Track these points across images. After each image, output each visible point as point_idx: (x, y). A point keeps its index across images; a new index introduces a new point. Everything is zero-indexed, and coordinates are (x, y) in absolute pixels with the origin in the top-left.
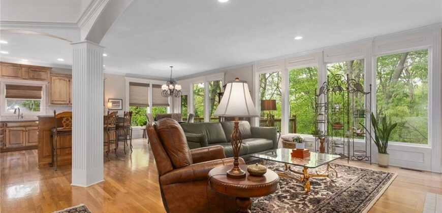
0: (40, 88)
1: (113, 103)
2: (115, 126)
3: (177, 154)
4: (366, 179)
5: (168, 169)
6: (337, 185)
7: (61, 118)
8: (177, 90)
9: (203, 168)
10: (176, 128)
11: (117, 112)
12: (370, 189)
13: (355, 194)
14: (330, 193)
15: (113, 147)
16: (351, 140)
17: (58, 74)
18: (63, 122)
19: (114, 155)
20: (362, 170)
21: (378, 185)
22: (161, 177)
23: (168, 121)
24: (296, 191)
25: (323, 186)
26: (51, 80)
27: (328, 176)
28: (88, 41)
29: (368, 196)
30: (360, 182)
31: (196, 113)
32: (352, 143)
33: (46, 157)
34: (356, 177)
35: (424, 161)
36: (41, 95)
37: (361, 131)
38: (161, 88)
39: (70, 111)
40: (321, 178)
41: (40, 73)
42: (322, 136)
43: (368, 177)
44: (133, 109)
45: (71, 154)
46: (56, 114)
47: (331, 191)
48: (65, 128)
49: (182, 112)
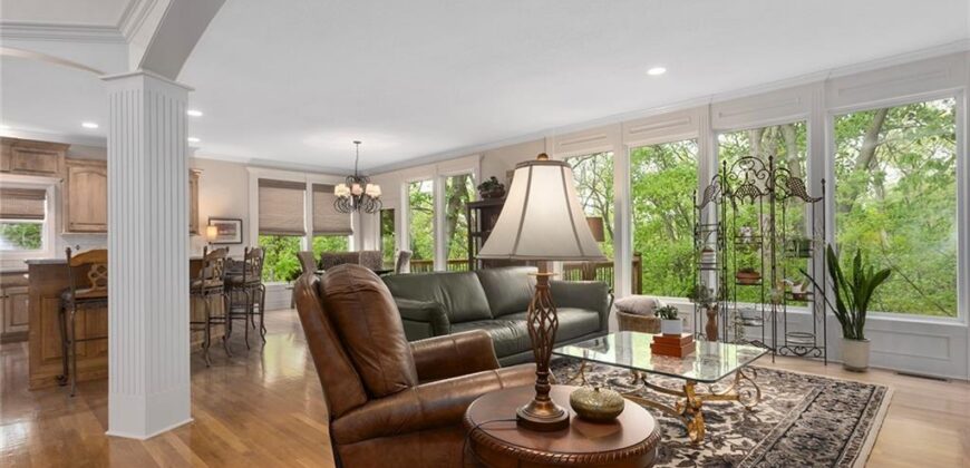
0: (39, 194)
1: (221, 227)
2: (222, 283)
3: (377, 361)
4: (825, 404)
5: (353, 402)
6: (763, 419)
7: (86, 266)
8: (370, 197)
9: (446, 397)
10: (374, 291)
11: (227, 250)
12: (842, 428)
13: (809, 443)
14: (750, 441)
15: (218, 332)
16: (780, 309)
17: (84, 160)
18: (89, 274)
19: (221, 353)
20: (810, 381)
21: (859, 419)
22: (337, 424)
23: (353, 273)
24: (668, 437)
25: (729, 423)
26: (68, 175)
27: (738, 398)
28: (148, 72)
29: (842, 449)
30: (814, 412)
31: (415, 249)
32: (782, 316)
33: (49, 360)
34: (801, 398)
35: (949, 355)
36: (43, 209)
37: (802, 289)
38: (333, 192)
39: (103, 248)
40: (721, 402)
41: (41, 156)
42: (711, 300)
43: (829, 397)
44: (266, 241)
45: (105, 353)
46: (73, 255)
47: (750, 436)
48: (96, 291)
49: (381, 248)
